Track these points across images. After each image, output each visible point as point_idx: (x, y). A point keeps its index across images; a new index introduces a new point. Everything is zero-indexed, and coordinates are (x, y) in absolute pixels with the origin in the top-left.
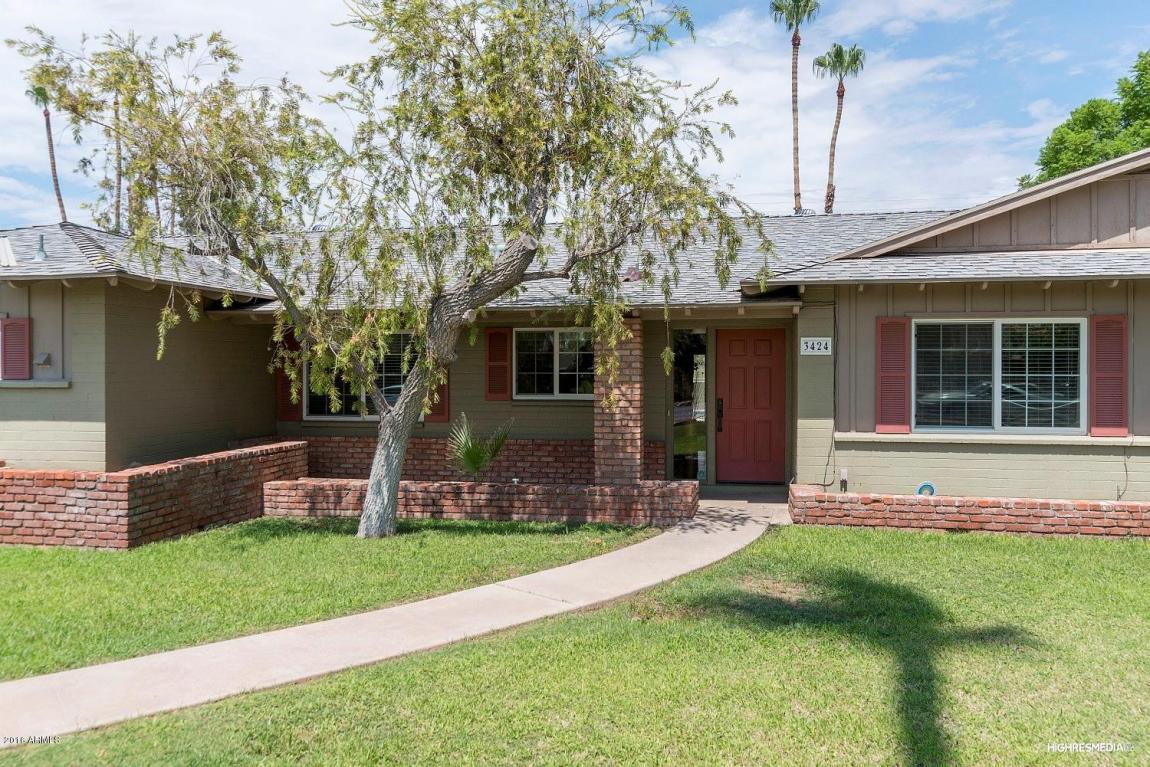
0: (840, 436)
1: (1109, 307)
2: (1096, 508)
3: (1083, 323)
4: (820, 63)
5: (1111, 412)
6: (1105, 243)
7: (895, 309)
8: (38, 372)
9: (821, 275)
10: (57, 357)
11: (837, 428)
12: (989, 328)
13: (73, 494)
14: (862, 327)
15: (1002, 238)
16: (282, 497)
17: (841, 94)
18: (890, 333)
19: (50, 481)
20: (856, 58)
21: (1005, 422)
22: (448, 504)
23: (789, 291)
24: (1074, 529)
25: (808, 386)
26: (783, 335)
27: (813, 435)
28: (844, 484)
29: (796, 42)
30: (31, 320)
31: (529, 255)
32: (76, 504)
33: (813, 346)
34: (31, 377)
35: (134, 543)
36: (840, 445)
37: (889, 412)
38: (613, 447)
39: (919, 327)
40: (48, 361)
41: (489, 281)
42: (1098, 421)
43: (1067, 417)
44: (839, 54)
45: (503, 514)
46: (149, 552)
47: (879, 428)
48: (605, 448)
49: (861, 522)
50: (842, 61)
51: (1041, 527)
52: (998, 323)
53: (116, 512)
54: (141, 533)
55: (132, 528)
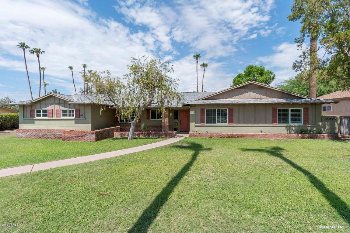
0: (196, 125)
1: (231, 107)
2: (228, 134)
3: (228, 109)
4: (201, 65)
5: (231, 121)
6: (232, 98)
7: (203, 107)
8: (80, 117)
9: (193, 103)
10: (83, 114)
11: (195, 124)
12: (216, 110)
13: (87, 134)
14: (199, 110)
15: (218, 97)
16: (116, 134)
17: (204, 70)
18: (202, 110)
19: (84, 132)
20: (206, 65)
21: (218, 123)
22: (141, 135)
23: (188, 105)
24: (225, 137)
25: (191, 118)
26: (188, 111)
27: (192, 125)
28: (196, 131)
29: (197, 62)
30: (79, 109)
31: (152, 101)
32: (88, 136)
33: (192, 112)
34: (79, 117)
35: (96, 141)
36: (196, 126)
37: (202, 122)
38: (164, 127)
39: (206, 110)
40: (82, 115)
41: (146, 105)
42: (229, 123)
43: (226, 122)
45: (149, 136)
46: (98, 142)
47: (201, 124)
48: (163, 127)
49: (198, 136)
50: (204, 65)
51: (221, 137)
52: (217, 109)
53: (94, 136)
54: (97, 140)
55: (96, 139)
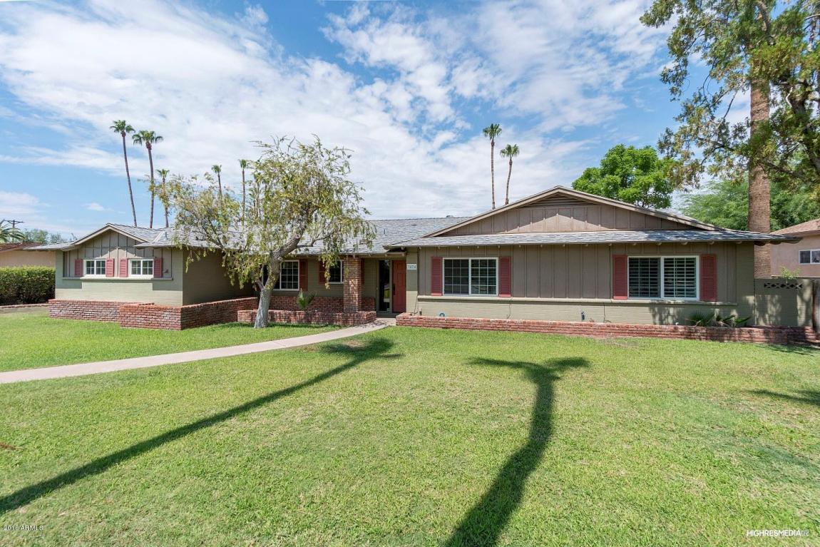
0: (420, 297)
1: (505, 253)
2: (489, 321)
3: (497, 259)
4: (503, 152)
5: (506, 290)
6: (509, 232)
7: (439, 254)
8: (165, 275)
9: (415, 243)
10: (170, 271)
11: (419, 294)
12: (468, 260)
13: (167, 313)
14: (427, 260)
15: (475, 229)
16: (243, 315)
17: (511, 163)
18: (436, 262)
19: (160, 309)
20: (516, 150)
21: (472, 293)
22: (292, 318)
23: (398, 249)
24: (482, 328)
25: (410, 280)
26: (402, 263)
27: (411, 296)
28: (421, 313)
29: (493, 144)
30: (162, 259)
31: (298, 240)
32: (166, 316)
33: (411, 267)
34: (162, 277)
35: (183, 328)
36: (420, 300)
37: (436, 289)
38: (349, 300)
39: (446, 260)
40: (167, 272)
41: (285, 248)
42: (501, 293)
43: (491, 291)
44: (509, 148)
45: (309, 322)
46: (186, 331)
47: (432, 294)
48: (347, 301)
49: (416, 325)
50: (511, 151)
51: (472, 327)
52: (470, 259)
53: (177, 319)
54: (185, 326)
55: (182, 324)
